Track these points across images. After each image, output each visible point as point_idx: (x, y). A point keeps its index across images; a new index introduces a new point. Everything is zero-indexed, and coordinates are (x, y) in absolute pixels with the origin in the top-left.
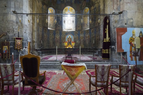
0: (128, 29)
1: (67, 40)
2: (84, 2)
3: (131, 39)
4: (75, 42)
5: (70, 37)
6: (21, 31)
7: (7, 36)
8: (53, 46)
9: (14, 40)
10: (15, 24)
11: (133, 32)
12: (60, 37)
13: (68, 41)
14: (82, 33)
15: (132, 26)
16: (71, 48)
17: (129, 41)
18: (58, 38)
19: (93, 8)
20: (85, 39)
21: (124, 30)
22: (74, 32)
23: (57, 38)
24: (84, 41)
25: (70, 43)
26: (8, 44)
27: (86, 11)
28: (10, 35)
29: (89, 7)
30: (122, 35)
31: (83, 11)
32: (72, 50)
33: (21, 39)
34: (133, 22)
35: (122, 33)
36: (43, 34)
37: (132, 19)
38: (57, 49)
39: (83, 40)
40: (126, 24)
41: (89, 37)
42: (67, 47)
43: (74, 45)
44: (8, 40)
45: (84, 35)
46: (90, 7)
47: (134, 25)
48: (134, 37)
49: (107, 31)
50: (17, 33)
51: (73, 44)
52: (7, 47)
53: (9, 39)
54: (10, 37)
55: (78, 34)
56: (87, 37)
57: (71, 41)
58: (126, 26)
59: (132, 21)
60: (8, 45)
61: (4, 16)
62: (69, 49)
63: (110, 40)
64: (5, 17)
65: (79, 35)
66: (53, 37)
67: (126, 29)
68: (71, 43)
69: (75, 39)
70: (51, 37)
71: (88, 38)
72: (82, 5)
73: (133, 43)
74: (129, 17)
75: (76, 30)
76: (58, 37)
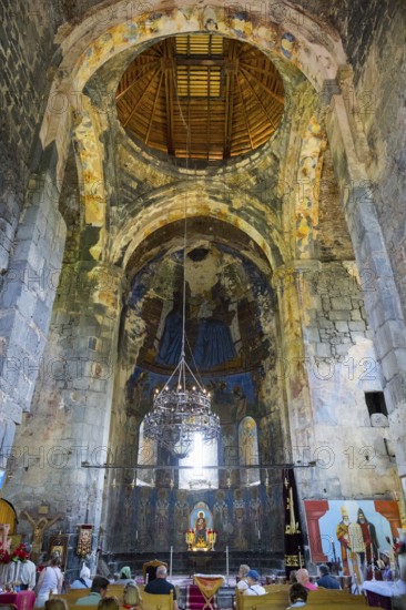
0: (331, 503)
1: (193, 524)
2: (242, 401)
3: (341, 529)
4: (217, 530)
5: (201, 514)
6: (92, 507)
7: (64, 523)
8: (147, 544)
9: (78, 532)
10: (83, 490)
11: (343, 511)
12: (171, 511)
13: (197, 527)
14: (238, 498)
15: (340, 497)
16: (206, 550)
17: (338, 534)
18: (163, 513)
19: (265, 421)
20: (248, 517)
21: (322, 506)
22: (214, 491)
23: (159, 515)
24: (248, 526)
25: (201, 534)
26: (64, 542)
27: (249, 425)
28: (72, 518)
29: (254, 418)
30: (319, 517)
31: (241, 426)
32: (207, 558)
33: (89, 527)
34: (339, 487)
35: (318, 513)
36: (121, 504)
37: (337, 479)
38: (174, 554)
39: (243, 522)
40: (325, 491)
41: (262, 512)
42: (195, 549)
43: (213, 542)
44: (66, 529)
45: (247, 505)
46: (258, 418)
47: (344, 492)
48: (346, 523)
49: (292, 503)
50: (85, 512)
51: (211, 538)
52: (61, 548)
53: (68, 527)
54: (71, 525)
55: (226, 501)
56: (254, 511)
57: (204, 527)
58: (325, 494)
59: (337, 483)
60: (66, 542)
61: (63, 473)
62: (200, 553)
63: (300, 528)
64: (66, 476)
65: (230, 503)
66: (149, 511)
67: (326, 503)
68: (204, 536)
69: (217, 517)
70: (142, 511)
71: (257, 515)
72: (237, 408)
73: (346, 537)
74: (331, 476)
75: (220, 487)
76: (162, 509)
